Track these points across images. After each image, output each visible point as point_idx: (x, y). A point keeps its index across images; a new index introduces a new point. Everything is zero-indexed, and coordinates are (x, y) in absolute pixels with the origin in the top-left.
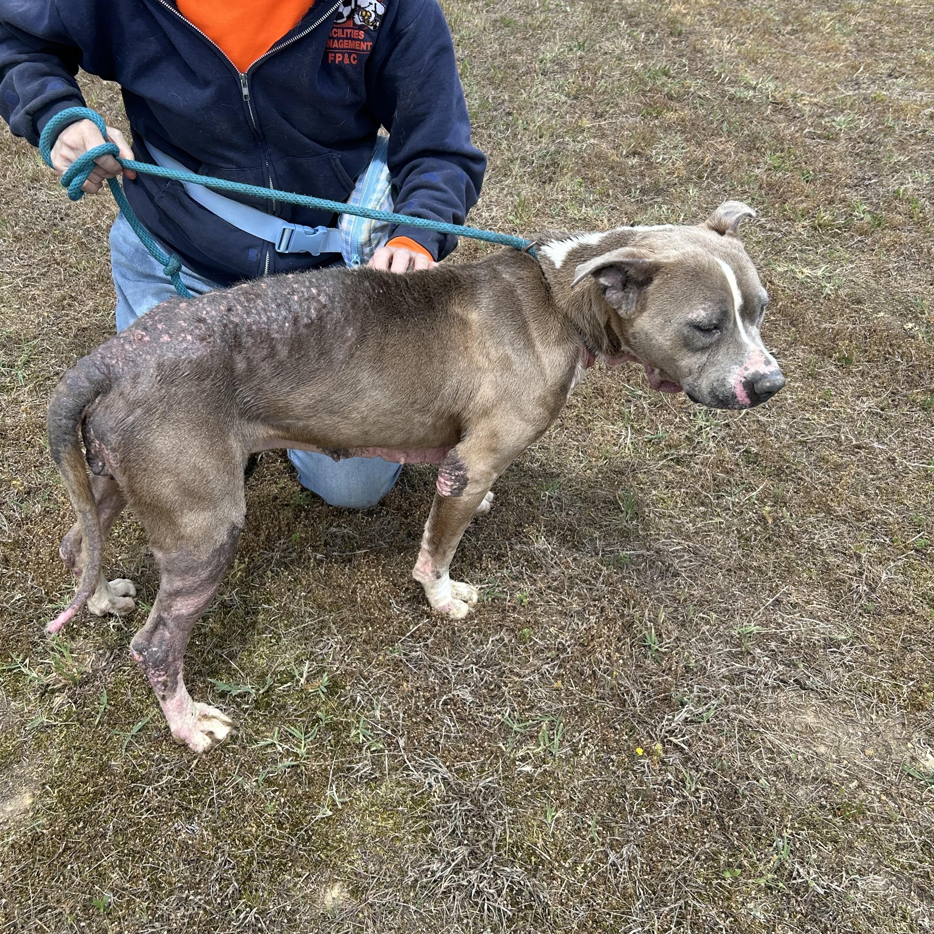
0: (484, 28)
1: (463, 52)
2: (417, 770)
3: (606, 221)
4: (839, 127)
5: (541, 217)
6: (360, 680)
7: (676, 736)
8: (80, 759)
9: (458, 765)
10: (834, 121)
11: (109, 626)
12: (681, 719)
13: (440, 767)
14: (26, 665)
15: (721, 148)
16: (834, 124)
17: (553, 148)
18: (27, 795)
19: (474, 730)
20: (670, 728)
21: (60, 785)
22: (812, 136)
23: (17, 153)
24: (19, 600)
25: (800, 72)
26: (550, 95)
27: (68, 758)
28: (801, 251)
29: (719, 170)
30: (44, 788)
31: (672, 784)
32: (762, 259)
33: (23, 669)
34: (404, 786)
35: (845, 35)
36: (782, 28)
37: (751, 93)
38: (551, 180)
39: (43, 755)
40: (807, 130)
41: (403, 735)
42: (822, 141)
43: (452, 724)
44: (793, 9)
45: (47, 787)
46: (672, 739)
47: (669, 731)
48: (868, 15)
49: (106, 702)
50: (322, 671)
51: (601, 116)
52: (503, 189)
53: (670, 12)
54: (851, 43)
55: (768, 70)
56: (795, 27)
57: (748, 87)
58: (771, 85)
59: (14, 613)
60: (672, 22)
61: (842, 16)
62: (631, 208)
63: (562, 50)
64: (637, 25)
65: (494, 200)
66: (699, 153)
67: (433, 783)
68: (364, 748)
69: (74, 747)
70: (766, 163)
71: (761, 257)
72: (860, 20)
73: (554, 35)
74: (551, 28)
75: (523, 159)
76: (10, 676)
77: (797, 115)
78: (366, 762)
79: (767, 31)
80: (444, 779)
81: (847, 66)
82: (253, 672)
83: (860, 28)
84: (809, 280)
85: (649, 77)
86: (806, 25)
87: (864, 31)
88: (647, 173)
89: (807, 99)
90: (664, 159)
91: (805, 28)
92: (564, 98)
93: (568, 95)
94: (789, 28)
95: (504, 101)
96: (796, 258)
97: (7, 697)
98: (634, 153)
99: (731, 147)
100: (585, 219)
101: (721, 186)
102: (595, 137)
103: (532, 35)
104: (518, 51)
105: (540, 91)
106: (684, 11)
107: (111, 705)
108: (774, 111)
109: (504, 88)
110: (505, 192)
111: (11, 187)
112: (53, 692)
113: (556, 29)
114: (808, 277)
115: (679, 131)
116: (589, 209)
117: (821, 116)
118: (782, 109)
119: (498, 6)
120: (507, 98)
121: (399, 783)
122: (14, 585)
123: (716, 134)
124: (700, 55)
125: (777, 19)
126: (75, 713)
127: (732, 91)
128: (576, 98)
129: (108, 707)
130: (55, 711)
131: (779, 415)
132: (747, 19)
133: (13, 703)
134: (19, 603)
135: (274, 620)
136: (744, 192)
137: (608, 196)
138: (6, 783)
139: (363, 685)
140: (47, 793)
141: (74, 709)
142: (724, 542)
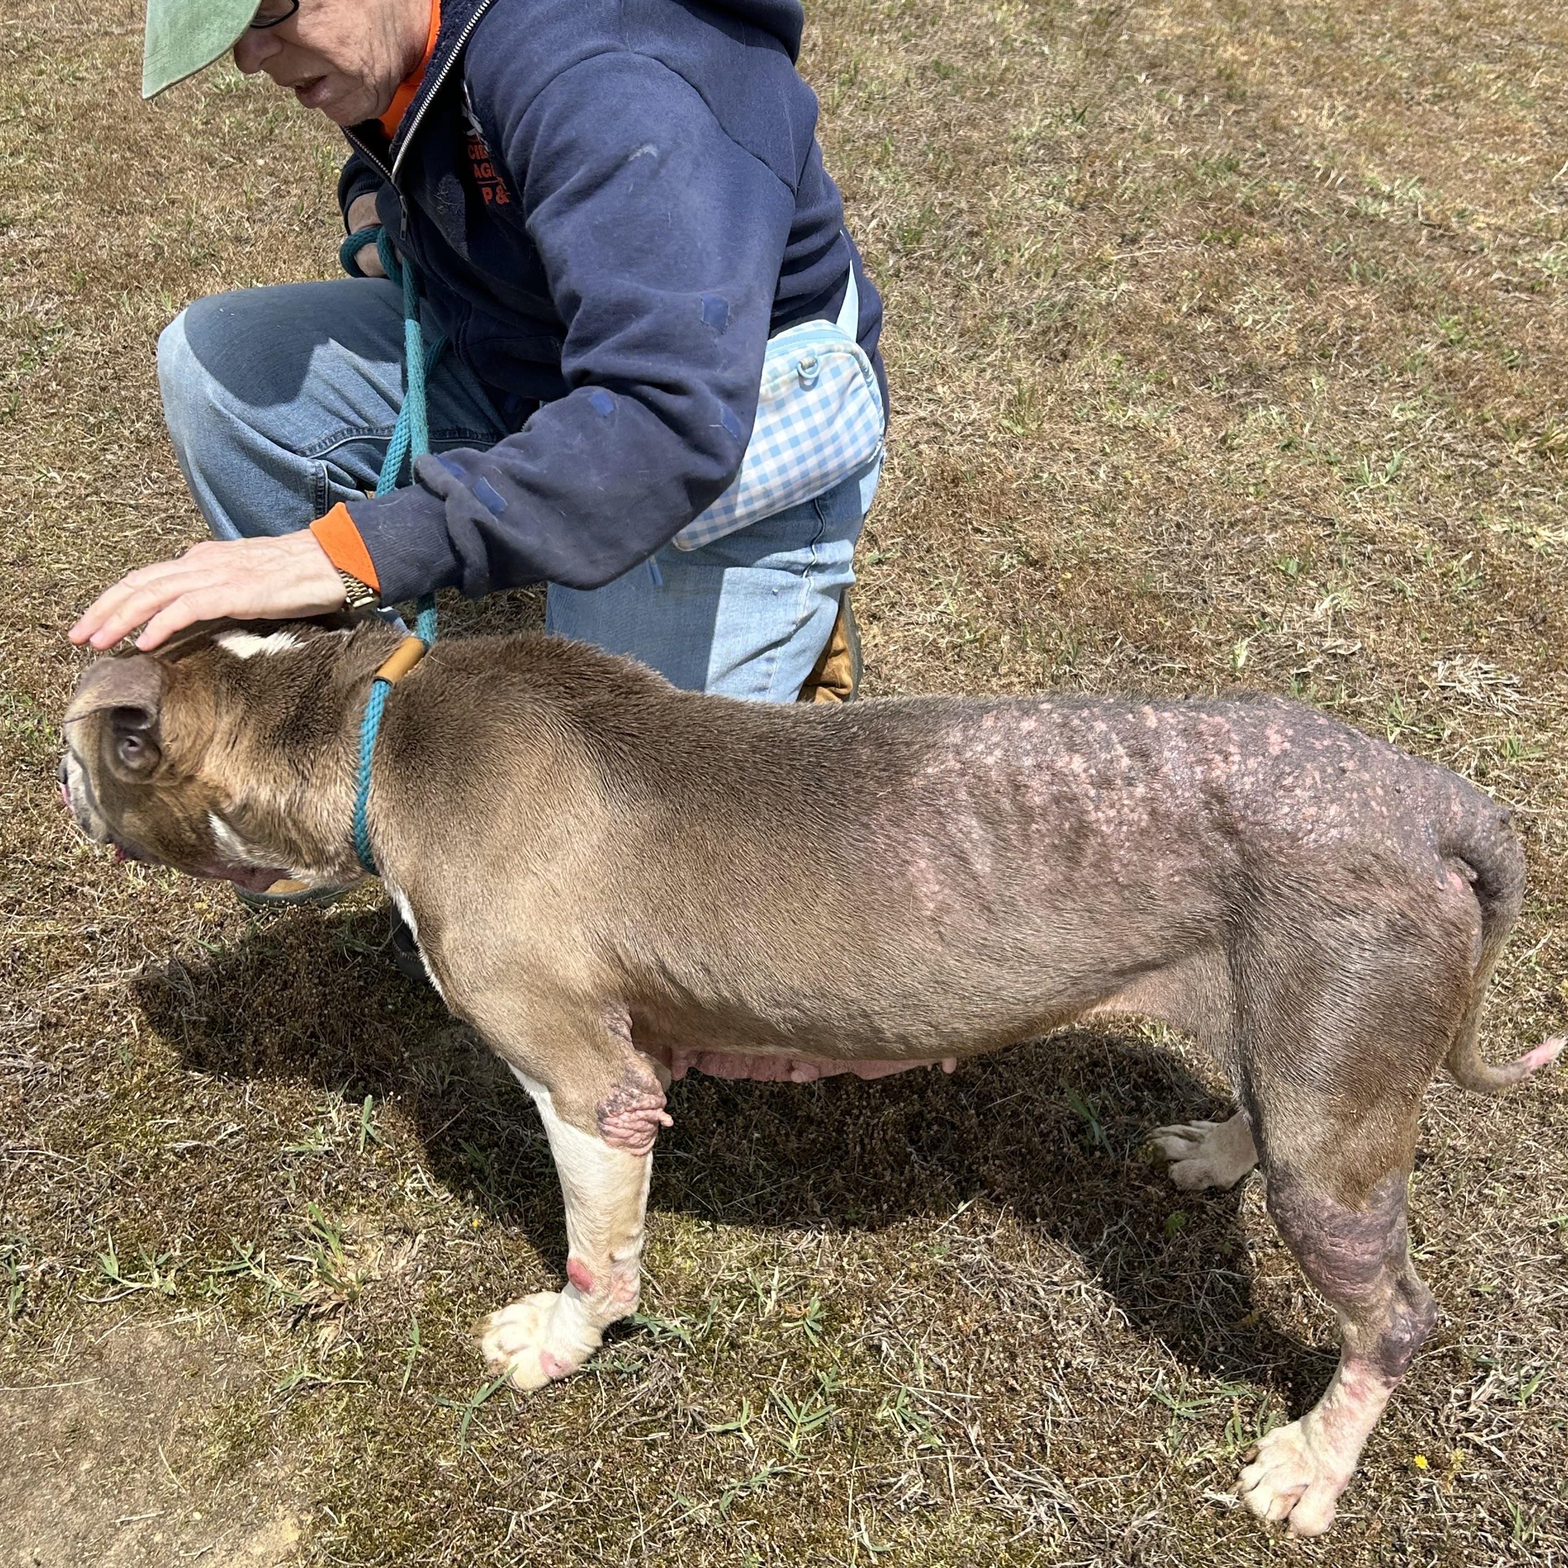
0: (907, 81)
1: (876, 121)
2: (1010, 1489)
3: (1173, 432)
4: (1547, 272)
5: (1057, 423)
6: (877, 1307)
7: (1477, 1430)
8: (380, 1453)
9: (1084, 1482)
10: (1536, 260)
11: (402, 1188)
12: (1484, 1398)
13: (1054, 1485)
14: (259, 1264)
15: (1352, 303)
16: (1537, 265)
17: (1061, 297)
18: (289, 1522)
19: (1102, 1410)
20: (1465, 1414)
21: (350, 1506)
22: (1506, 285)
23: (124, 287)
24: (231, 1135)
25: (1460, 171)
26: (1039, 202)
27: (356, 1450)
28: (1526, 495)
29: (1355, 346)
30: (319, 1511)
31: (1487, 1528)
32: (1461, 509)
33: (255, 1272)
34: (988, 1521)
35: (1523, 105)
36: (1415, 90)
37: (1385, 207)
38: (1065, 355)
39: (307, 1444)
40: (1495, 276)
41: (974, 1419)
42: (1524, 296)
43: (1059, 1400)
44: (1428, 58)
45: (326, 1509)
46: (1469, 1435)
47: (1466, 1419)
48: (1558, 71)
49: (417, 1340)
50: (802, 1285)
51: (1134, 241)
52: (984, 370)
53: (1221, 59)
54: (1536, 120)
55: (1405, 166)
56: (1437, 91)
57: (1376, 195)
58: (1418, 193)
59: (226, 1160)
60: (1226, 75)
61: (1513, 73)
62: (1215, 411)
63: (1047, 122)
64: (1166, 80)
65: (969, 389)
66: (1315, 312)
67: (1045, 1518)
68: (906, 1444)
69: (367, 1429)
70: (1435, 333)
71: (1458, 504)
72: (1546, 80)
73: (1028, 95)
74: (1021, 82)
75: (1013, 316)
76: (231, 1284)
77: (1472, 248)
78: (912, 1472)
79: (1391, 96)
80: (1064, 1510)
81: (1538, 162)
82: (675, 1283)
83: (1548, 94)
84: (1550, 550)
85: (1205, 174)
86: (1455, 88)
87: (1554, 99)
88: (1231, 346)
89: (1482, 220)
90: (1256, 322)
91: (1454, 93)
92: (1062, 208)
93: (1070, 203)
94: (1427, 92)
95: (961, 211)
96: (1519, 508)
97: (230, 1324)
98: (1202, 310)
99: (1368, 301)
100: (1135, 428)
101: (1366, 372)
102: (1128, 279)
103: (991, 95)
104: (971, 122)
105: (1020, 194)
106: (1245, 58)
107: (426, 1345)
108: (1432, 239)
109: (956, 188)
110: (988, 375)
111: (120, 349)
112: (315, 1318)
113: (1030, 84)
114: (1548, 544)
115: (1273, 271)
116: (1140, 409)
117: (1514, 251)
118: (1442, 236)
119: (924, 42)
120: (964, 205)
121: (978, 1514)
122: (217, 1104)
123: (1340, 278)
124: (1282, 136)
125: (1405, 75)
126: (362, 1360)
127: (1352, 201)
128: (1083, 208)
129: (422, 1350)
130: (322, 1356)
131: (1545, 801)
132: (1354, 75)
133: (240, 1339)
134: (232, 1142)
135: (699, 1181)
136: (1406, 386)
137: (1171, 386)
138: (245, 1496)
139: (885, 1317)
140: (326, 1519)
141: (360, 1354)
142: (1491, 1043)
